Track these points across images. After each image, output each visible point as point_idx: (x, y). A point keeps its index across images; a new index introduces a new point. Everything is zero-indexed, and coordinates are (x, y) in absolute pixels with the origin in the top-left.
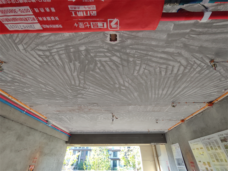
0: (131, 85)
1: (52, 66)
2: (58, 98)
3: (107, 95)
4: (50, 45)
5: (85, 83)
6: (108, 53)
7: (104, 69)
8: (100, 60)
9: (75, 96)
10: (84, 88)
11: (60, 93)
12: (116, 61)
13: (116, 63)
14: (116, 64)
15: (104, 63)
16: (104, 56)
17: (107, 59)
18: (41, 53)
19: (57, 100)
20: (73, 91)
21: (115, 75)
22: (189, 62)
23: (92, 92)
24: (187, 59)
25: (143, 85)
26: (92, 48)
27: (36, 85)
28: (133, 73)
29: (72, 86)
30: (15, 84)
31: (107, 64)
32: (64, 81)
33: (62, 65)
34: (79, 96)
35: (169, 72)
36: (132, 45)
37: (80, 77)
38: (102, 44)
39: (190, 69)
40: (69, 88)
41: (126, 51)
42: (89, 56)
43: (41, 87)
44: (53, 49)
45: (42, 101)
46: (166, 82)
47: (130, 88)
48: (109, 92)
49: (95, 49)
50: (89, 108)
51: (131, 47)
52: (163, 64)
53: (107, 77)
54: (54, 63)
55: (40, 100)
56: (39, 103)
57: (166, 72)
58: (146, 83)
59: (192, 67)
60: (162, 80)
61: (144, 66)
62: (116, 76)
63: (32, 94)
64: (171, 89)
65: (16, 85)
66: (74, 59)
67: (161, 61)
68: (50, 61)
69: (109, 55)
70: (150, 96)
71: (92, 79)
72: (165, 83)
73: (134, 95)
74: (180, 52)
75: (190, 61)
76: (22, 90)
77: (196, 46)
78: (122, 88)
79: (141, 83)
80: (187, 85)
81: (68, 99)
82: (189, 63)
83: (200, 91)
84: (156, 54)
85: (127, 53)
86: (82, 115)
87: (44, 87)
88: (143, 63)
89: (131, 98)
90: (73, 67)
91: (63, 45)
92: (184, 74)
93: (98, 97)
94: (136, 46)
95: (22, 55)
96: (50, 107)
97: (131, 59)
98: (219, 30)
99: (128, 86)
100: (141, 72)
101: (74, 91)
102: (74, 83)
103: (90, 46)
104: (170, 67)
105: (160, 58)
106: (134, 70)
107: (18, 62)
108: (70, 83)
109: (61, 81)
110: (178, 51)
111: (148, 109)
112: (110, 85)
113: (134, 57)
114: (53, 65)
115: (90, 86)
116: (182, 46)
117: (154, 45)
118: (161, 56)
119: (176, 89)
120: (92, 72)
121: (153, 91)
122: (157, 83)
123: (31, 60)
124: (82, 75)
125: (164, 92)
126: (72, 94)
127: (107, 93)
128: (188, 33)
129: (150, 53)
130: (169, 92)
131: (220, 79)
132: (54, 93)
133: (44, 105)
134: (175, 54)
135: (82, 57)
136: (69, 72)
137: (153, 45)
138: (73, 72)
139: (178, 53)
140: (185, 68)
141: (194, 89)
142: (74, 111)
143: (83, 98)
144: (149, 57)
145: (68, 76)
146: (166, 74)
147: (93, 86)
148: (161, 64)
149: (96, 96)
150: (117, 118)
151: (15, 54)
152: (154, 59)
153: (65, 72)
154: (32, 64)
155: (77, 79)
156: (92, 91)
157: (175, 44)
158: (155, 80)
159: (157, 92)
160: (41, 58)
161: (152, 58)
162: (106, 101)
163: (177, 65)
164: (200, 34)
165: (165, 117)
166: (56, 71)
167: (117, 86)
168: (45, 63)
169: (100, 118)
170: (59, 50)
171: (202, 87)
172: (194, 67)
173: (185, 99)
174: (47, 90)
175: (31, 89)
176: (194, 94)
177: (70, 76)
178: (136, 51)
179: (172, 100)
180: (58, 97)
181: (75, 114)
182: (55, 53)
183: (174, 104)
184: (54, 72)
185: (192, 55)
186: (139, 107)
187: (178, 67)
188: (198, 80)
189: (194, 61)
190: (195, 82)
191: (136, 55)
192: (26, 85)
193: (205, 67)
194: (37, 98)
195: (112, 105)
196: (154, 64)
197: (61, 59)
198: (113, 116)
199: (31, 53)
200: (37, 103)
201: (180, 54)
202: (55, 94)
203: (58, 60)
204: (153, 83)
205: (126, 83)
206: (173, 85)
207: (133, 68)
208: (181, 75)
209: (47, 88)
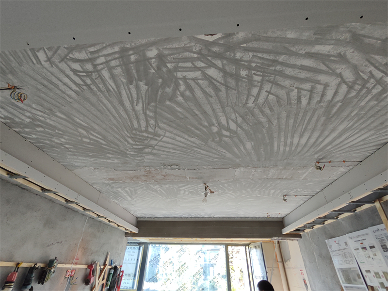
0: (241, 127)
1: (99, 93)
2: (110, 156)
3: (197, 148)
4: (92, 49)
5: (157, 125)
6: (199, 62)
7: (191, 96)
8: (185, 77)
9: (140, 151)
10: (156, 134)
11: (113, 146)
12: (215, 77)
13: (215, 82)
14: (213, 83)
15: (191, 82)
16: (191, 67)
17: (198, 74)
18: (76, 66)
19: (109, 158)
20: (135, 141)
21: (212, 107)
22: (360, 74)
23: (170, 143)
24: (355, 69)
25: (263, 127)
26: (171, 52)
27: (72, 131)
28: (246, 103)
29: (134, 132)
30: (38, 129)
31: (197, 86)
32: (120, 121)
33: (116, 90)
34: (147, 150)
35: (316, 98)
36: (246, 41)
37: (148, 112)
38: (189, 41)
39: (361, 90)
40: (128, 135)
41: (235, 54)
42: (164, 69)
43: (81, 135)
44: (99, 57)
45: (83, 161)
46: (308, 119)
47: (239, 132)
48: (200, 142)
49: (176, 54)
50: (164, 173)
51: (245, 45)
52: (306, 80)
53: (197, 112)
54: (101, 86)
55: (79, 159)
56: (79, 164)
57: (310, 99)
58: (270, 121)
59: (363, 87)
60: (301, 114)
61: (267, 87)
63: (67, 148)
64: (316, 135)
65: (38, 132)
66: (136, 77)
67: (303, 75)
68: (93, 82)
69: (202, 65)
70: (276, 148)
71: (169, 116)
72: (306, 122)
73: (245, 148)
74: (342, 53)
75: (362, 72)
76: (49, 140)
77: (377, 39)
78: (225, 133)
79: (260, 123)
80: (349, 126)
81: (128, 157)
82: (358, 77)
83: (374, 137)
84: (293, 61)
85: (237, 60)
86: (152, 186)
87: (86, 134)
88: (267, 81)
89: (239, 154)
90: (136, 93)
91: (116, 49)
92: (346, 102)
93: (180, 152)
94: (255, 45)
95: (46, 71)
96: (97, 173)
97: (243, 73)
99: (235, 129)
100: (261, 100)
101: (138, 142)
102: (137, 125)
103: (165, 47)
104: (319, 86)
105: (299, 69)
106: (249, 95)
107: (40, 87)
108: (130, 125)
109: (115, 122)
110: (338, 52)
111: (271, 174)
112: (201, 127)
113: (249, 68)
114: (100, 90)
115: (166, 130)
116: (348, 40)
117: (292, 38)
118: (303, 64)
119: (326, 133)
120: (169, 103)
121: (282, 139)
122: (292, 121)
123: (61, 81)
124: (151, 108)
125: (303, 141)
126: (134, 147)
127: (196, 144)
129: (282, 58)
130: (312, 140)
132: (103, 146)
133: (87, 168)
134: (333, 58)
135: (151, 71)
136: (127, 104)
137: (288, 38)
138: (135, 104)
139: (340, 55)
140: (351, 88)
141: (363, 132)
142: (138, 178)
143: (154, 154)
144: (278, 68)
145: (126, 111)
146: (309, 103)
147: (171, 129)
148: (302, 80)
149: (176, 150)
150: (213, 192)
151: (34, 70)
152: (289, 71)
153: (122, 103)
154: (64, 90)
155: (142, 117)
156: (170, 140)
157: (334, 34)
158: (288, 117)
159: (289, 141)
160: (79, 76)
161: (284, 68)
162: (195, 160)
165: (299, 190)
166: (105, 103)
167: (215, 129)
168: (85, 87)
169: (182, 192)
170: (109, 58)
171: (379, 128)
172: (368, 85)
173: (343, 154)
174: (90, 139)
175: (65, 139)
176: (362, 143)
177: (131, 110)
178: (255, 54)
179: (316, 156)
180: (111, 152)
181: (139, 185)
182: (102, 66)
183: (320, 165)
184: (101, 105)
185: (368, 60)
186: (253, 171)
187: (336, 87)
188: (373, 113)
189: (370, 72)
190: (366, 118)
191: (254, 62)
192: (55, 131)
194: (75, 155)
195: (205, 167)
196: (287, 83)
197: (113, 77)
198: (206, 188)
199: (61, 68)
200: (76, 164)
201: (342, 58)
202: (105, 147)
203: (109, 80)
204: (283, 121)
205: (231, 123)
206: (322, 125)
207: (247, 92)
208: (340, 104)
209: (91, 137)
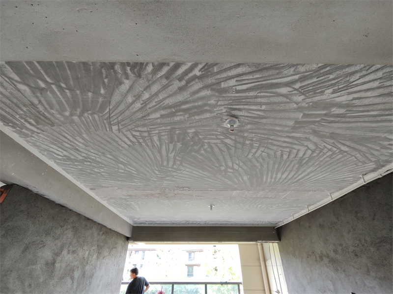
0: (241, 168)
1: (145, 147)
2: (136, 181)
4: (152, 127)
5: (181, 165)
7: (210, 151)
8: (209, 142)
9: (162, 179)
10: (178, 169)
11: (142, 175)
12: (229, 143)
13: (228, 145)
15: (213, 145)
16: (214, 138)
17: (218, 141)
18: (138, 134)
20: (161, 173)
22: (318, 146)
23: (186, 175)
24: (316, 144)
25: (257, 168)
26: (203, 131)
27: (112, 165)
28: (247, 155)
29: (162, 167)
30: (86, 163)
31: (216, 147)
32: (155, 161)
33: (159, 146)
34: (167, 178)
35: (293, 156)
36: (251, 129)
37: (177, 158)
38: (216, 127)
39: (319, 153)
40: (157, 169)
41: (244, 134)
42: (197, 138)
43: (119, 168)
44: (154, 130)
45: (111, 183)
46: (287, 165)
48: (210, 175)
49: (207, 132)
50: (175, 193)
51: (250, 131)
52: (287, 147)
53: (212, 159)
54: (149, 143)
55: (109, 182)
57: (289, 155)
58: (262, 166)
59: (321, 152)
60: (283, 163)
61: (262, 149)
62: (224, 158)
63: (102, 175)
64: (293, 173)
66: (176, 140)
67: (285, 145)
68: (145, 141)
69: (222, 137)
70: (264, 180)
71: (192, 160)
72: (286, 167)
73: (242, 179)
74: (308, 137)
75: (320, 145)
76: (90, 170)
77: (327, 133)
78: (229, 170)
79: (255, 166)
80: (314, 170)
81: (150, 182)
83: (331, 176)
84: (279, 139)
85: (245, 136)
86: (162, 201)
87: (124, 168)
88: (262, 146)
89: (237, 182)
90: (173, 148)
91: (169, 128)
92: (311, 158)
93: (193, 180)
94: (257, 131)
95: (113, 135)
96: (119, 191)
97: (248, 142)
98: (353, 120)
99: (237, 169)
100: (257, 155)
102: (166, 164)
103: (201, 129)
104: (294, 150)
105: (283, 142)
106: (250, 152)
108: (161, 163)
109: (150, 162)
110: (305, 136)
111: (259, 194)
112: (213, 167)
113: (252, 140)
114: (147, 145)
115: (187, 167)
116: (311, 132)
117: (279, 130)
118: (285, 140)
119: (299, 173)
120: (194, 154)
121: (270, 175)
122: (276, 166)
123: (121, 140)
124: (180, 156)
125: (284, 176)
126: (159, 176)
127: (207, 176)
128: (318, 121)
130: (290, 176)
131: (355, 164)
132: (133, 175)
133: (111, 188)
134: (302, 139)
135: (187, 138)
136: (164, 153)
137: (276, 130)
138: (170, 153)
139: (306, 138)
140: (313, 152)
141: (323, 173)
142: (152, 195)
143: (172, 181)
144: (270, 141)
145: (161, 156)
146: (288, 158)
147: (191, 167)
148: (284, 147)
149: (190, 178)
151: (104, 134)
152: (275, 143)
154: (120, 144)
155: (172, 160)
156: (188, 173)
157: (302, 129)
158: (274, 164)
159: (274, 176)
160: (136, 138)
161: (273, 141)
162: (203, 185)
163: (303, 149)
164: (332, 122)
166: (148, 151)
167: (223, 168)
168: (137, 143)
170: (162, 131)
171: (333, 171)
172: (323, 151)
174: (125, 170)
175: (104, 170)
176: (323, 179)
177: (165, 156)
178: (256, 135)
180: (138, 178)
182: (154, 135)
184: (144, 152)
185: (322, 141)
186: (247, 192)
187: (304, 151)
188: (328, 164)
189: (324, 146)
190: (324, 166)
191: (255, 138)
192: (99, 165)
193: (337, 151)
194: (106, 179)
195: (210, 189)
196: (275, 148)
197: (160, 139)
199: (125, 134)
200: (104, 185)
201: (308, 139)
203: (156, 141)
204: (271, 166)
205: (235, 165)
206: (297, 169)
207: (248, 151)
208: (307, 159)
209: (127, 169)
